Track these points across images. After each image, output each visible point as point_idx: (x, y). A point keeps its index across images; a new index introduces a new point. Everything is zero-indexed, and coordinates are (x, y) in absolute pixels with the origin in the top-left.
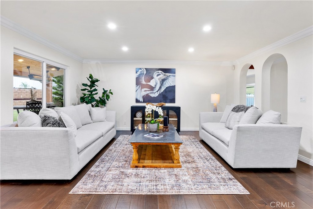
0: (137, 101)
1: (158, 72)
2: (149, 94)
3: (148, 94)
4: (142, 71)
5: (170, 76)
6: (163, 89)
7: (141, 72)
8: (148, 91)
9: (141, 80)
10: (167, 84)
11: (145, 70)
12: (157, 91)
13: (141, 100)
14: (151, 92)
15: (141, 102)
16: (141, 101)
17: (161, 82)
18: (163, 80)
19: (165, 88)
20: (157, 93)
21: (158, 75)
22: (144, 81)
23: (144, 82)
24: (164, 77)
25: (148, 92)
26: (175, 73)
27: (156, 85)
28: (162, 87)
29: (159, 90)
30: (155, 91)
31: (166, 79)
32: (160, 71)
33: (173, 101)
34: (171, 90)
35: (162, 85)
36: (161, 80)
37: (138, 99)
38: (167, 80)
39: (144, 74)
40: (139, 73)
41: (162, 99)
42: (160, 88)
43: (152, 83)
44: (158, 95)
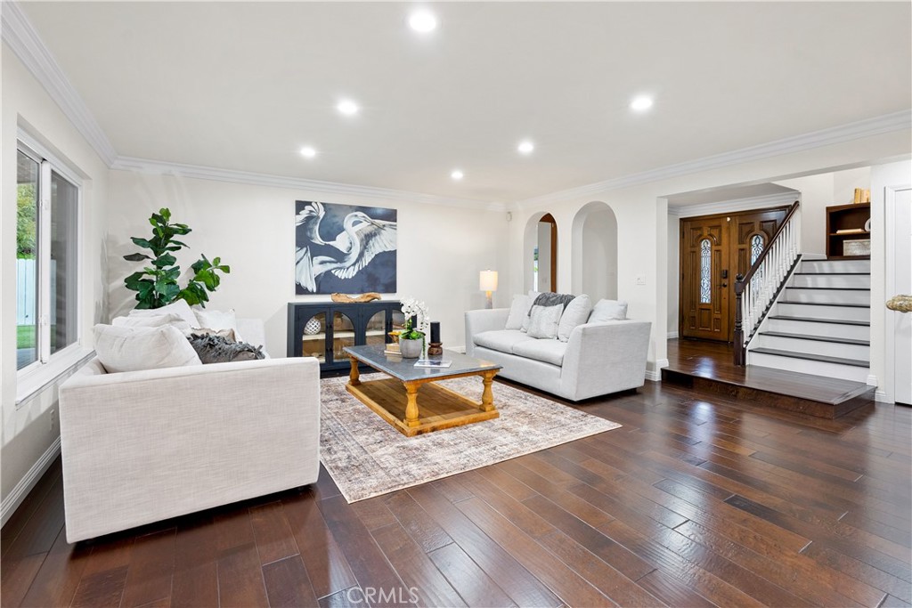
0: (300, 290)
1: (356, 216)
2: (333, 272)
3: (330, 271)
4: (313, 209)
5: (384, 226)
6: (368, 259)
7: (311, 211)
8: (330, 262)
9: (311, 233)
10: (378, 246)
11: (321, 207)
12: (354, 264)
13: (312, 286)
14: (338, 265)
15: (312, 293)
16: (310, 289)
17: (362, 240)
18: (368, 237)
19: (373, 256)
20: (352, 268)
21: (355, 224)
22: (318, 237)
23: (318, 240)
24: (371, 229)
25: (329, 267)
26: (396, 221)
27: (351, 248)
28: (366, 253)
29: (357, 261)
30: (347, 264)
31: (375, 235)
32: (360, 214)
33: (391, 287)
34: (388, 260)
35: (365, 248)
36: (363, 236)
37: (303, 284)
38: (377, 237)
39: (318, 217)
40: (304, 214)
41: (367, 284)
42: (361, 255)
43: (340, 243)
44: (355, 273)
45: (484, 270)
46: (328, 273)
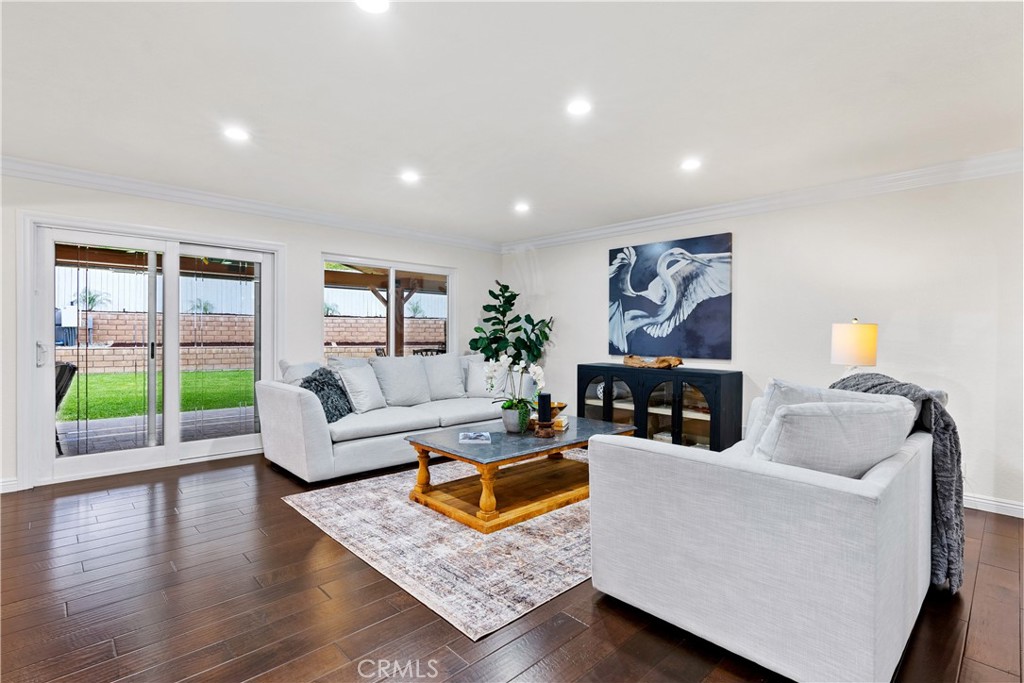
1: (672, 254)
2: (645, 328)
3: (641, 328)
4: (624, 256)
5: (710, 261)
6: (687, 310)
7: (623, 259)
8: (642, 317)
9: (623, 284)
10: (700, 293)
11: (633, 251)
12: (669, 319)
13: (623, 346)
14: (650, 320)
15: (623, 354)
16: (621, 349)
17: (679, 286)
18: (687, 281)
19: (694, 306)
20: (667, 323)
21: (670, 265)
22: (630, 288)
23: (630, 292)
24: (691, 268)
25: (641, 322)
27: (665, 298)
28: (684, 303)
29: (673, 314)
30: (661, 319)
31: (697, 276)
32: (677, 250)
33: (723, 351)
34: (719, 310)
35: (683, 295)
36: (680, 279)
37: (615, 343)
38: (700, 279)
39: (630, 264)
40: (617, 263)
41: (685, 345)
42: (678, 305)
43: (653, 293)
44: (670, 330)
45: (838, 322)
46: (640, 330)
